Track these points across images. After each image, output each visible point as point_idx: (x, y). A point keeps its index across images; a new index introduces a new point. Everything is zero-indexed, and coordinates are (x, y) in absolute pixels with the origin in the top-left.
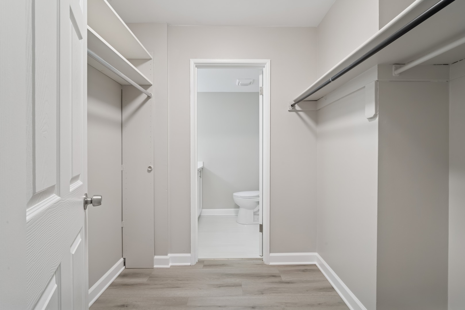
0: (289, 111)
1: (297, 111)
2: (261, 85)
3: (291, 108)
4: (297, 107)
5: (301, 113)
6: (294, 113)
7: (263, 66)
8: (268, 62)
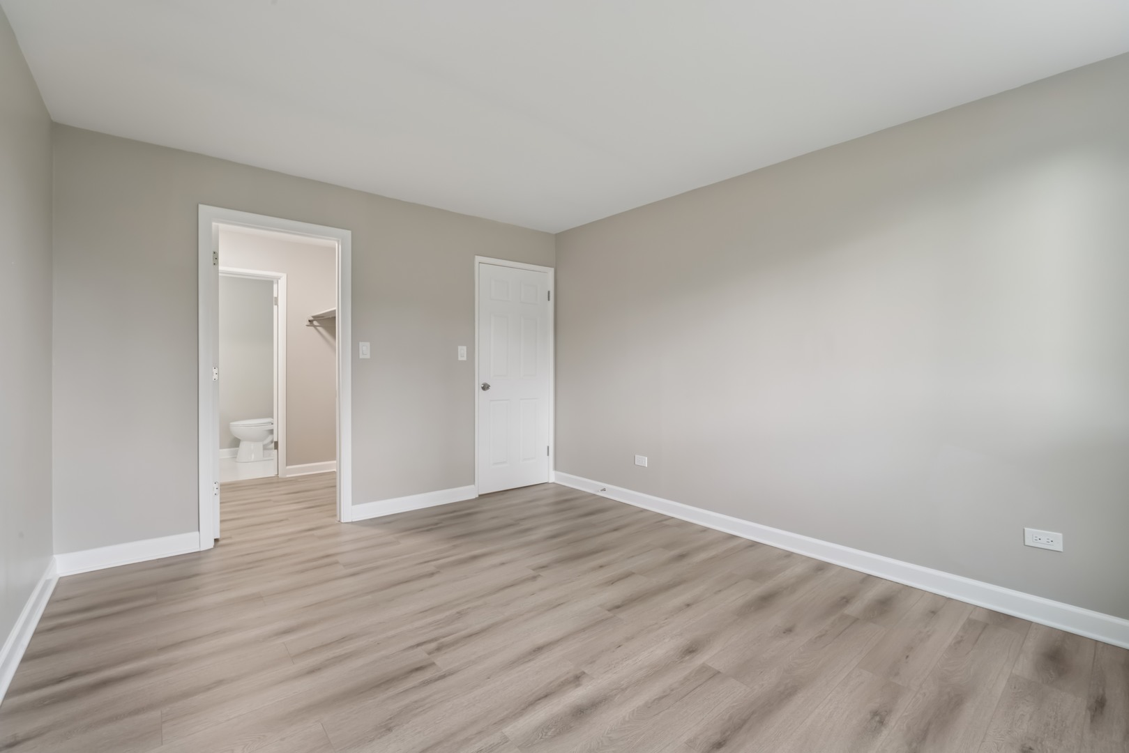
0: (307, 326)
1: (315, 326)
2: (275, 295)
3: (308, 323)
4: (315, 323)
5: (320, 329)
6: (312, 328)
7: (278, 279)
8: (284, 277)
